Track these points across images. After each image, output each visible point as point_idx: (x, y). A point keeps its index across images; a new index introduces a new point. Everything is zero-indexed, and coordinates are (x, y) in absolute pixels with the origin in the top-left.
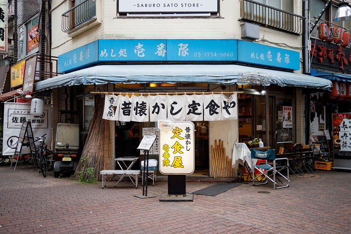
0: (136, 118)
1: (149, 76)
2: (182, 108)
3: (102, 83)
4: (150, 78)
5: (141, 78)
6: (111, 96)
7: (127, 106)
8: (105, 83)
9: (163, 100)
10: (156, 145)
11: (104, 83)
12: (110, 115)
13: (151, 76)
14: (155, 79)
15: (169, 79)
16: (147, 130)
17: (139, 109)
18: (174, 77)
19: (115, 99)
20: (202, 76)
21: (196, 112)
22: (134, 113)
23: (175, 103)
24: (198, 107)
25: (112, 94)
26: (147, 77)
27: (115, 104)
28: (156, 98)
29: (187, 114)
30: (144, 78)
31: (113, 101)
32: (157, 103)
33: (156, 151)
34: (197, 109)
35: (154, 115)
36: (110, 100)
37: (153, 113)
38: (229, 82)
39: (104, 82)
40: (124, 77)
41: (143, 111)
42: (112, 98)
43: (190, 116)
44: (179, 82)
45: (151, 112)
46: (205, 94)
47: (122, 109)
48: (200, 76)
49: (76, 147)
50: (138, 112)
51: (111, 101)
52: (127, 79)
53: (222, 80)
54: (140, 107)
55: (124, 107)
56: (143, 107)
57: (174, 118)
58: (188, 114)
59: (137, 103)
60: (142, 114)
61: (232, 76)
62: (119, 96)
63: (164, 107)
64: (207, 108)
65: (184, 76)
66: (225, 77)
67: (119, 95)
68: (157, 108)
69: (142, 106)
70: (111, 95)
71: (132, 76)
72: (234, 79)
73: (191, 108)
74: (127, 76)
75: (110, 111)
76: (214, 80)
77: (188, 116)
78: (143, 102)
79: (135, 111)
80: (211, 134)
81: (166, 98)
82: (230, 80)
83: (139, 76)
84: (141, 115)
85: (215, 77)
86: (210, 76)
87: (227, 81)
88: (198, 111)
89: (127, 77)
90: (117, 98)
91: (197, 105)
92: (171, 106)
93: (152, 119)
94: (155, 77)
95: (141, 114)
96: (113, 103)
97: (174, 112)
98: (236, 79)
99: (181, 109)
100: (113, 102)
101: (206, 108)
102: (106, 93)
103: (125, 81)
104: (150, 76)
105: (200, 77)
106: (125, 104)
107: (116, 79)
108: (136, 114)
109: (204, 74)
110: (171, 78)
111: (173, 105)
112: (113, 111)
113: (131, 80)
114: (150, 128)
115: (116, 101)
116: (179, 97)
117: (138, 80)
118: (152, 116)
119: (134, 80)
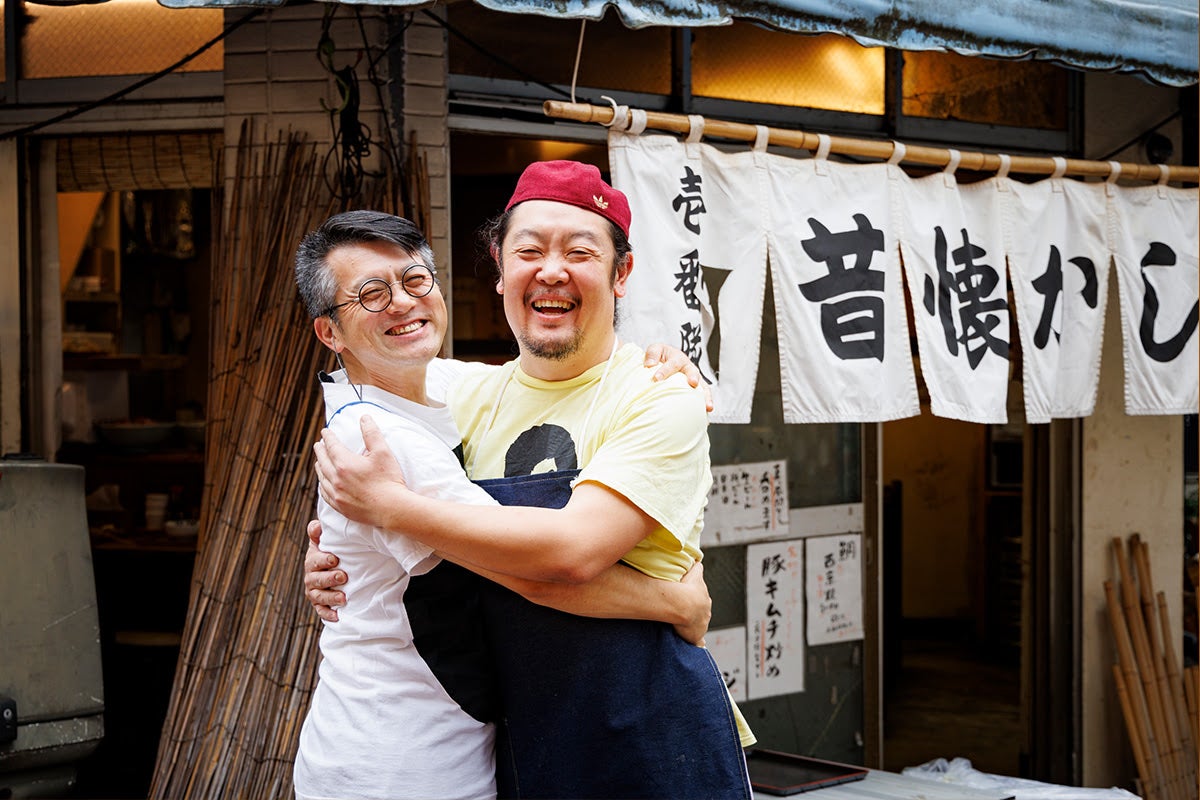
5: (974, 3)
7: (850, 261)
8: (699, 16)
10: (771, 612)
11: (690, 14)
23: (1159, 255)
31: (698, 210)
32: (1055, 256)
33: (768, 665)
35: (1047, 362)
37: (1041, 339)
41: (982, 317)
45: (1028, 333)
47: (811, 291)
49: (85, 724)
51: (688, 212)
56: (974, 280)
60: (981, 352)
69: (965, 277)
79: (932, 313)
81: (1102, 210)
84: (972, 360)
92: (1144, 277)
95: (972, 343)
97: (1163, 333)
102: (630, 123)
103: (860, 15)
106: (823, 242)
110: (1155, 32)
111: (1152, 273)
114: (728, 471)
117: (951, 26)
118: (1038, 373)
119: (927, 19)
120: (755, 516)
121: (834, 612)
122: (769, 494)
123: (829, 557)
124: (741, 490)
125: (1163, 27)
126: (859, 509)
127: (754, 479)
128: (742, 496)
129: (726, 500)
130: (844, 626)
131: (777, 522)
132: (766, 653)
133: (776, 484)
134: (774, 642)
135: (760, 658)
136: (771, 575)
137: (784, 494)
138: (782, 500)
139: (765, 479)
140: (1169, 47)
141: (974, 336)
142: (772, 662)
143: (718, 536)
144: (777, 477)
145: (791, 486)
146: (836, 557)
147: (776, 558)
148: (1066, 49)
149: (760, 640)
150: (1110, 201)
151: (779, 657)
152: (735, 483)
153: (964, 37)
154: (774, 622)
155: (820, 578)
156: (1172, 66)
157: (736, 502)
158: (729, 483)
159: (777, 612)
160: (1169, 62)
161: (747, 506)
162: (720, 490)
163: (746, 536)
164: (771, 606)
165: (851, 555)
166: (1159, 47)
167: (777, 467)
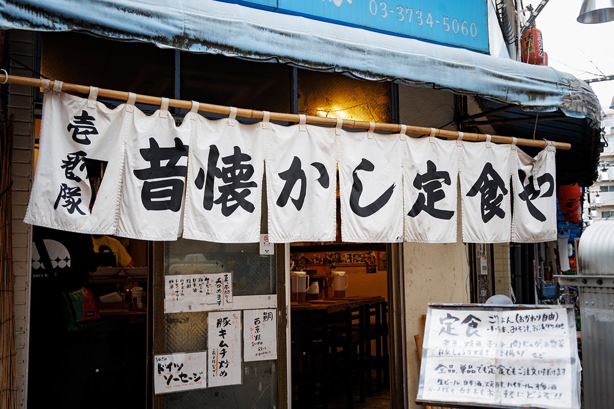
0: (205, 226)
1: (271, 31)
2: (392, 187)
3: (32, 25)
4: (277, 43)
5: (239, 34)
6: (77, 105)
7: (164, 163)
8: (52, 28)
9: (325, 149)
10: (221, 345)
12: (69, 202)
13: (281, 34)
14: (300, 49)
15: (353, 58)
16: (185, 284)
17: (218, 182)
18: (369, 52)
19: (99, 124)
20: (462, 67)
21: (438, 205)
22: (195, 198)
23: (366, 165)
24: (444, 187)
25: (85, 95)
26: (266, 34)
27: (99, 148)
28: (293, 140)
29: (410, 214)
30: (252, 37)
31: (86, 133)
32: (297, 161)
33: (219, 371)
34: (441, 195)
35: (285, 213)
36: (70, 126)
37: (282, 202)
38: (539, 102)
39: (50, 24)
40: (159, 16)
41: (239, 190)
42: (85, 118)
43: (420, 223)
44: (388, 77)
45: (273, 198)
46: (464, 140)
47: (139, 174)
48: (457, 67)
50: (217, 195)
51: (76, 133)
52: (176, 26)
53: (520, 91)
54: (222, 174)
55: (147, 165)
56: (237, 172)
57: (363, 229)
58: (414, 212)
59: (214, 152)
60: (233, 208)
61: (544, 81)
62: (121, 112)
63: (324, 181)
64: (472, 193)
65: (406, 57)
66: (528, 82)
67: (121, 107)
68: (299, 182)
69: (232, 170)
70: (82, 101)
71: (200, 18)
72: (552, 94)
73: (422, 191)
74: (174, 14)
75: (71, 184)
76: (499, 87)
77: (413, 222)
78: (237, 149)
79: (200, 187)
80: (408, 296)
81: (332, 141)
82: (543, 95)
83: (230, 23)
84: (227, 211)
85: (501, 77)
86: (488, 73)
87: (534, 99)
88: (446, 204)
89: (171, 18)
90: (112, 118)
91: (441, 180)
92: (355, 175)
93: (279, 230)
94: (297, 42)
95: (229, 204)
96: (87, 142)
97: (363, 202)
98: (557, 94)
99: (390, 191)
100: (90, 137)
101: (468, 195)
102: (51, 87)
103: (162, 34)
104: (275, 32)
105: (457, 70)
106: (153, 152)
107: (115, 17)
108: (208, 203)
109: (468, 61)
110: (360, 55)
111: (361, 174)
112: (88, 182)
113: (192, 35)
114: (197, 276)
115: (108, 133)
116: (380, 142)
117: (224, 43)
118: (277, 218)
119: (207, 39)
120: (213, 298)
121: (260, 346)
122: (221, 288)
123: (257, 320)
124: (204, 286)
125: (366, 53)
126: (274, 297)
127: (212, 281)
128: (204, 289)
129: (195, 290)
130: (266, 353)
131: (225, 301)
132: (219, 365)
133: (225, 284)
134: (224, 359)
135: (215, 368)
136: (222, 327)
137: (230, 289)
138: (229, 291)
139: (219, 281)
140: (371, 63)
141: (231, 200)
142: (223, 369)
143: (190, 307)
144: (226, 280)
145: (234, 285)
146: (261, 319)
147: (225, 319)
148: (301, 60)
149: (215, 359)
150: (337, 137)
151: (227, 367)
152: (201, 283)
153: (234, 50)
154: (224, 350)
155: (252, 329)
156: (372, 72)
157: (201, 291)
158: (197, 282)
159: (225, 345)
160: (369, 70)
161: (208, 294)
162: (192, 286)
163: (206, 308)
164: (223, 342)
165: (270, 319)
166: (363, 62)
167: (226, 276)
